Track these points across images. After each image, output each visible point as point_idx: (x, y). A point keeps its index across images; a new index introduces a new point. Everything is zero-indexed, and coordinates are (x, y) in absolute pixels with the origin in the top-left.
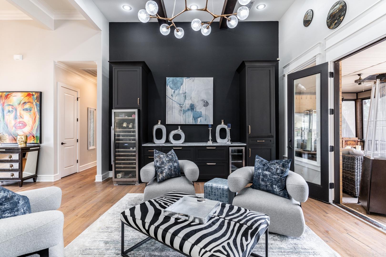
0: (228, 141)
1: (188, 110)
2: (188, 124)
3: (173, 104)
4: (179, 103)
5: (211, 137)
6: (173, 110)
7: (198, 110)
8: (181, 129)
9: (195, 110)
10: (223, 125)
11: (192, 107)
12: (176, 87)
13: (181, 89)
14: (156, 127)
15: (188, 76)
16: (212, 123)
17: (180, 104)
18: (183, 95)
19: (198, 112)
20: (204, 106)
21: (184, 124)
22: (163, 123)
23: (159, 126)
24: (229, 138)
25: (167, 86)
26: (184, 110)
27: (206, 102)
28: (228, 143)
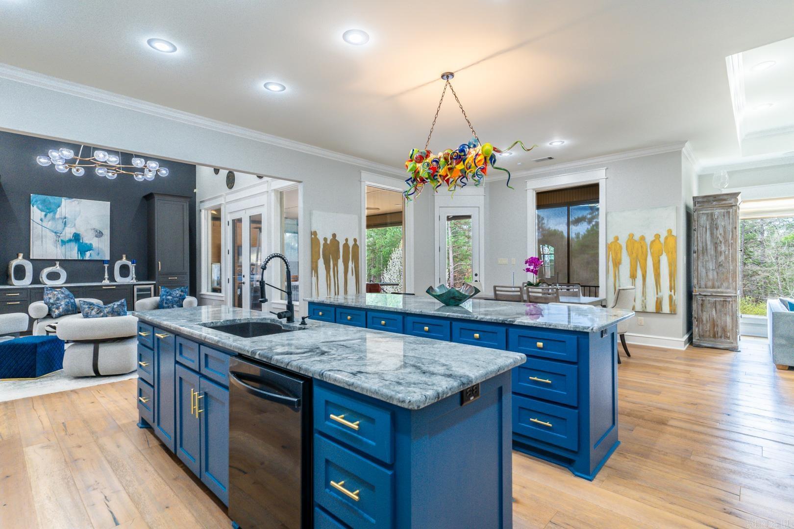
0: (132, 279)
1: (70, 241)
2: (70, 259)
3: (43, 232)
4: (55, 231)
5: (108, 275)
6: (44, 239)
7: (86, 242)
8: (60, 265)
9: (81, 241)
10: (124, 261)
11: (77, 238)
12: (49, 210)
13: (58, 212)
14: (14, 263)
15: (70, 196)
16: (108, 258)
17: (56, 233)
18: (60, 221)
19: (86, 244)
20: (96, 236)
21: (63, 258)
22: (27, 257)
23: (20, 260)
24: (134, 276)
25: (33, 206)
26: (62, 241)
27: (98, 231)
28: (132, 281)
